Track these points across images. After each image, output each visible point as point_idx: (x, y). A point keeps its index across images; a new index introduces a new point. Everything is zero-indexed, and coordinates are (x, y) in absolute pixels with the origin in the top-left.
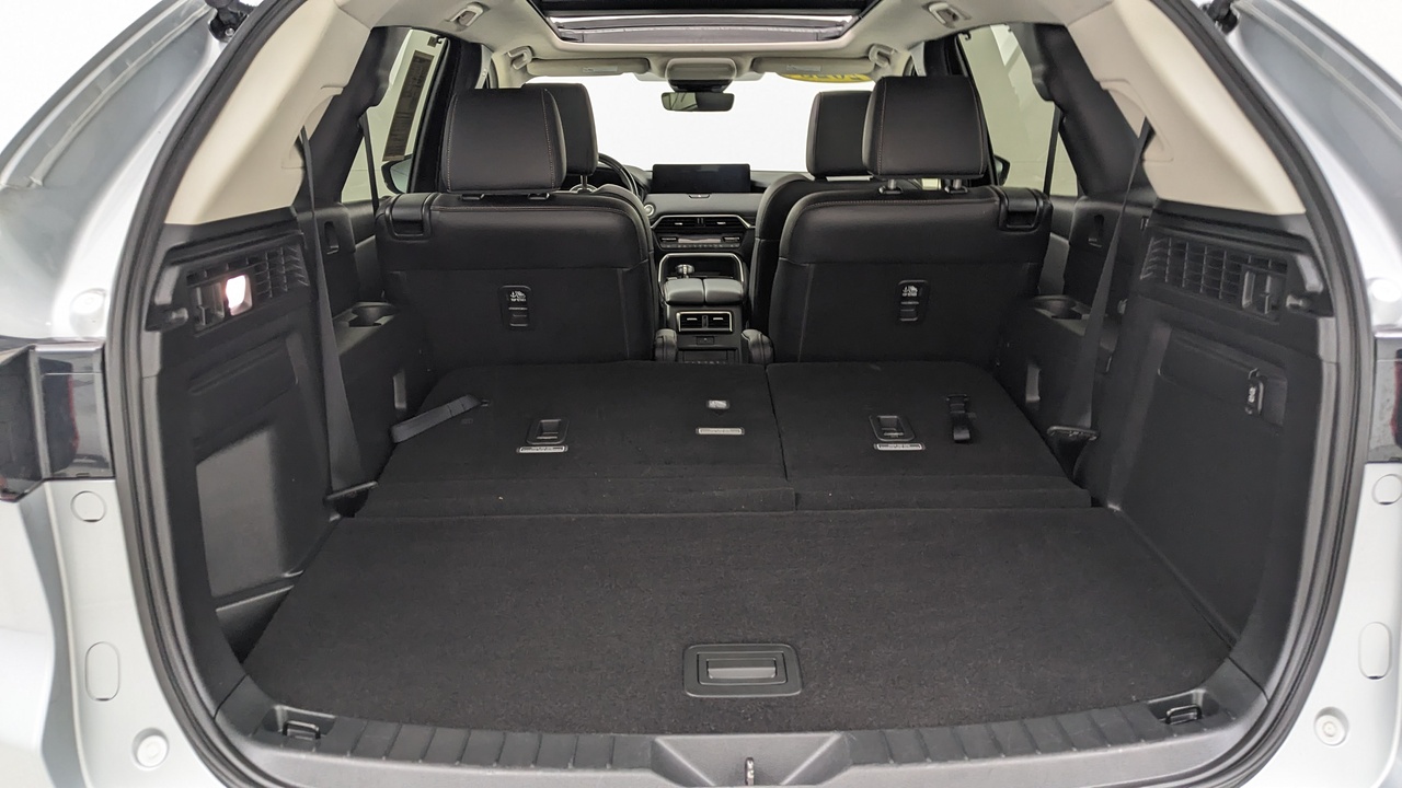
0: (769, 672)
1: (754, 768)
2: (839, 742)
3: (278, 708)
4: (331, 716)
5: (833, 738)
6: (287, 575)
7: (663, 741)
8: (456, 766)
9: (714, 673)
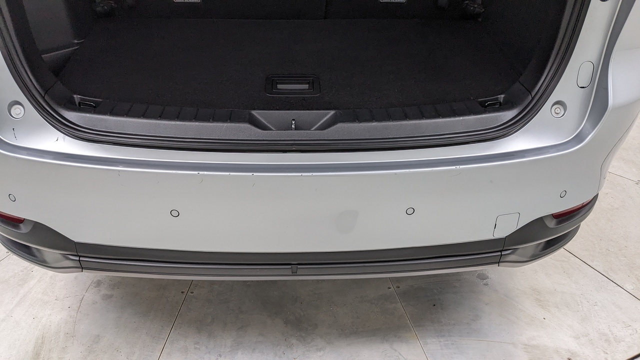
0: (306, 86)
1: (295, 123)
2: (334, 114)
3: (75, 96)
4: (101, 100)
5: (332, 112)
6: (76, 41)
7: (254, 112)
8: (158, 120)
9: (279, 86)
